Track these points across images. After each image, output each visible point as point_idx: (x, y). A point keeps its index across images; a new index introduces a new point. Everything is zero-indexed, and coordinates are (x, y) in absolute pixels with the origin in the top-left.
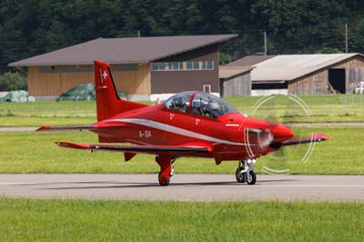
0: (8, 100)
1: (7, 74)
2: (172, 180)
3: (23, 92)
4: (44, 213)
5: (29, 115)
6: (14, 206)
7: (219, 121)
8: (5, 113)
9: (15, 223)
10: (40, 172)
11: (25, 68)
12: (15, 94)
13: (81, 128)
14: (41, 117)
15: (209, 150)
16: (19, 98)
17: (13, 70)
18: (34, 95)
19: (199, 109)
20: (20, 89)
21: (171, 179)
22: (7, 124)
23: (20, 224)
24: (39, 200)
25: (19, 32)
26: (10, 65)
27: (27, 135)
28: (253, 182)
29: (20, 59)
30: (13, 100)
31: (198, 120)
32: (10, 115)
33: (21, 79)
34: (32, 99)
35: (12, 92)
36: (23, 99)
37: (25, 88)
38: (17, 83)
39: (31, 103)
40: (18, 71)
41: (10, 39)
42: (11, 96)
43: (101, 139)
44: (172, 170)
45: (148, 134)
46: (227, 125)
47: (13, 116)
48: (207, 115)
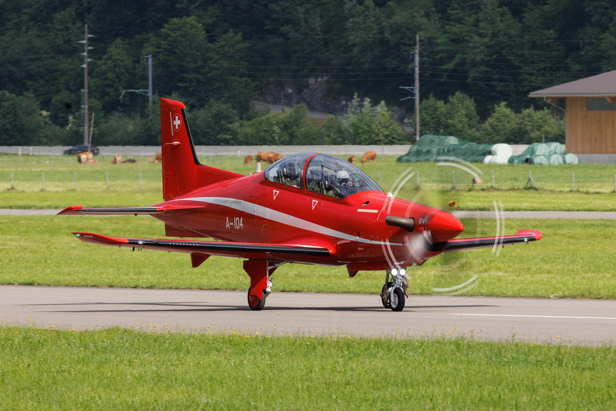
0: (527, 161)
1: (526, 112)
2: (269, 301)
3: (556, 146)
4: (587, 374)
5: (567, 189)
6: (532, 358)
7: (347, 204)
8: (521, 184)
9: (532, 389)
10: (583, 296)
11: (562, 102)
12: (542, 148)
13: (136, 212)
14: (587, 193)
15: (330, 251)
16: (549, 157)
17: (539, 104)
18: (575, 152)
19: (318, 183)
20: (549, 139)
21: (267, 299)
22: (524, 205)
23: (542, 391)
24: (577, 349)
25: (551, 33)
26: (532, 95)
27: (560, 226)
28: (400, 308)
29: (550, 83)
30: (537, 160)
31: (315, 201)
32: (530, 188)
33: (552, 120)
34: (571, 158)
35: (535, 144)
36: (556, 159)
37: (560, 138)
38: (547, 128)
39: (570, 166)
40: (549, 106)
41: (534, 46)
42: (533, 152)
43: (169, 231)
44: (269, 284)
45: (239, 223)
46: (359, 210)
47: (536, 189)
48: (331, 193)
